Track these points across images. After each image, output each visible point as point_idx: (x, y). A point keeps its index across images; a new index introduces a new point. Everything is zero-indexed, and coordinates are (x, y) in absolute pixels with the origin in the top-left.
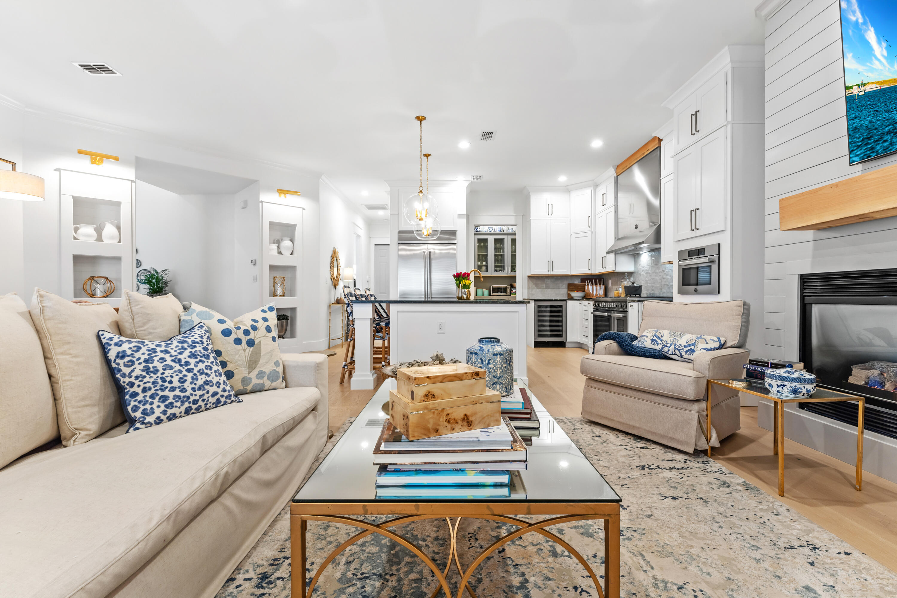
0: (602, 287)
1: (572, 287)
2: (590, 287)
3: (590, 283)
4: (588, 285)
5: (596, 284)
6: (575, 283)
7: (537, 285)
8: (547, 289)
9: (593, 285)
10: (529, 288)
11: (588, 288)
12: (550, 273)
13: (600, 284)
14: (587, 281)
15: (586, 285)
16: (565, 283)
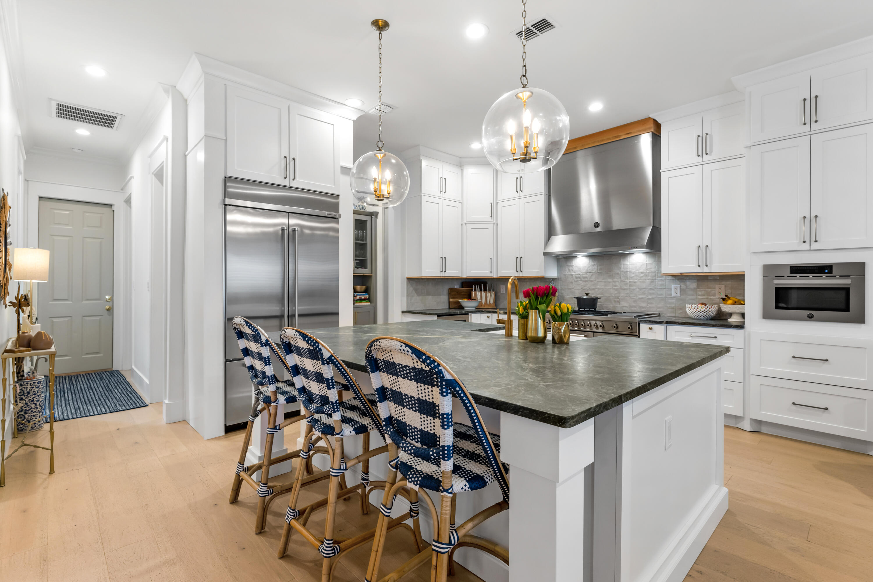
0: (493, 294)
1: (454, 293)
2: (478, 294)
3: (478, 288)
4: (475, 290)
5: (485, 290)
6: (455, 287)
8: (426, 297)
9: (481, 290)
11: (476, 295)
12: (443, 275)
13: (490, 291)
14: (474, 286)
15: (473, 291)
16: (446, 288)
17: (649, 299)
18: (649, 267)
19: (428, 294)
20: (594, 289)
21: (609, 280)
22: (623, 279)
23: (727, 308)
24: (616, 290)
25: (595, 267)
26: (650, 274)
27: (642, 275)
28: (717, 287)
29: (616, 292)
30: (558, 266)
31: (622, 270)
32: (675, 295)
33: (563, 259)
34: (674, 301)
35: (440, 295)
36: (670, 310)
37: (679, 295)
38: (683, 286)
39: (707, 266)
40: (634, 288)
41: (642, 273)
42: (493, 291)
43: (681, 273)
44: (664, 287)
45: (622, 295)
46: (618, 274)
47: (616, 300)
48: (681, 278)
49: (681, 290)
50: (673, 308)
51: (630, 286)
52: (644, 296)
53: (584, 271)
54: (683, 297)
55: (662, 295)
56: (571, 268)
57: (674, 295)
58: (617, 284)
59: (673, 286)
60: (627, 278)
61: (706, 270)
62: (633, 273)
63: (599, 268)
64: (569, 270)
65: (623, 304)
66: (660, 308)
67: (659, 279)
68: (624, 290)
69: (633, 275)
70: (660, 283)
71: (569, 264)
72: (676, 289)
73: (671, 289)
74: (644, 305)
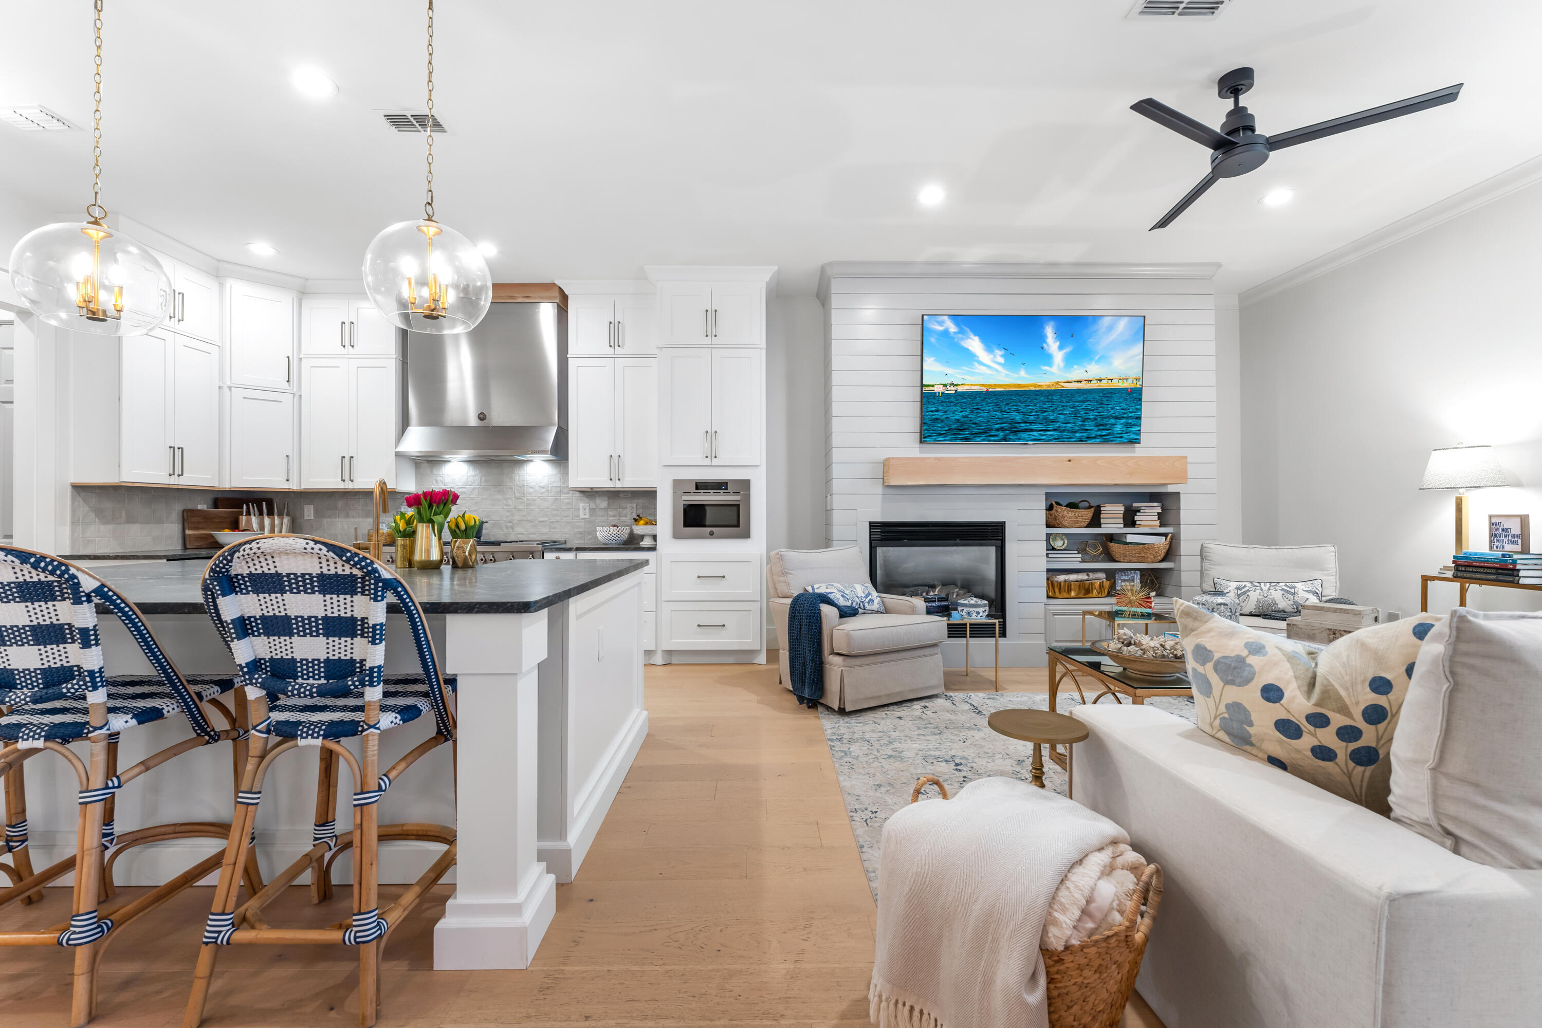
0: (286, 520)
1: (196, 519)
2: (254, 520)
3: (253, 509)
4: (248, 513)
5: (270, 513)
6: (200, 507)
7: (99, 513)
8: (127, 526)
9: (261, 513)
10: (74, 523)
11: (249, 522)
12: (174, 481)
13: (280, 515)
14: (245, 505)
15: (242, 515)
16: (177, 508)
17: (552, 522)
18: (552, 480)
19: (130, 520)
20: (476, 511)
21: (499, 497)
22: (518, 495)
23: (639, 529)
24: (508, 511)
25: (477, 478)
26: (554, 489)
27: (543, 490)
28: (629, 505)
29: (509, 514)
30: (416, 475)
31: (517, 483)
32: (584, 517)
33: (426, 464)
34: (582, 524)
35: (160, 522)
36: (578, 536)
37: (587, 516)
38: (593, 506)
39: (619, 480)
40: (533, 508)
41: (543, 488)
42: (288, 515)
43: (591, 488)
44: (570, 507)
45: (517, 518)
46: (511, 488)
47: (509, 524)
48: (590, 494)
49: (590, 509)
50: (580, 533)
51: (528, 505)
52: (546, 519)
53: (460, 484)
54: (592, 518)
55: (568, 516)
56: (439, 478)
57: (582, 516)
58: (510, 502)
59: (581, 505)
60: (524, 494)
61: (619, 485)
62: (532, 488)
63: (483, 479)
64: (436, 481)
65: (519, 529)
66: (566, 533)
67: (564, 495)
68: (519, 510)
69: (531, 490)
70: (566, 501)
71: (435, 471)
72: (584, 509)
73: (579, 509)
74: (545, 530)
